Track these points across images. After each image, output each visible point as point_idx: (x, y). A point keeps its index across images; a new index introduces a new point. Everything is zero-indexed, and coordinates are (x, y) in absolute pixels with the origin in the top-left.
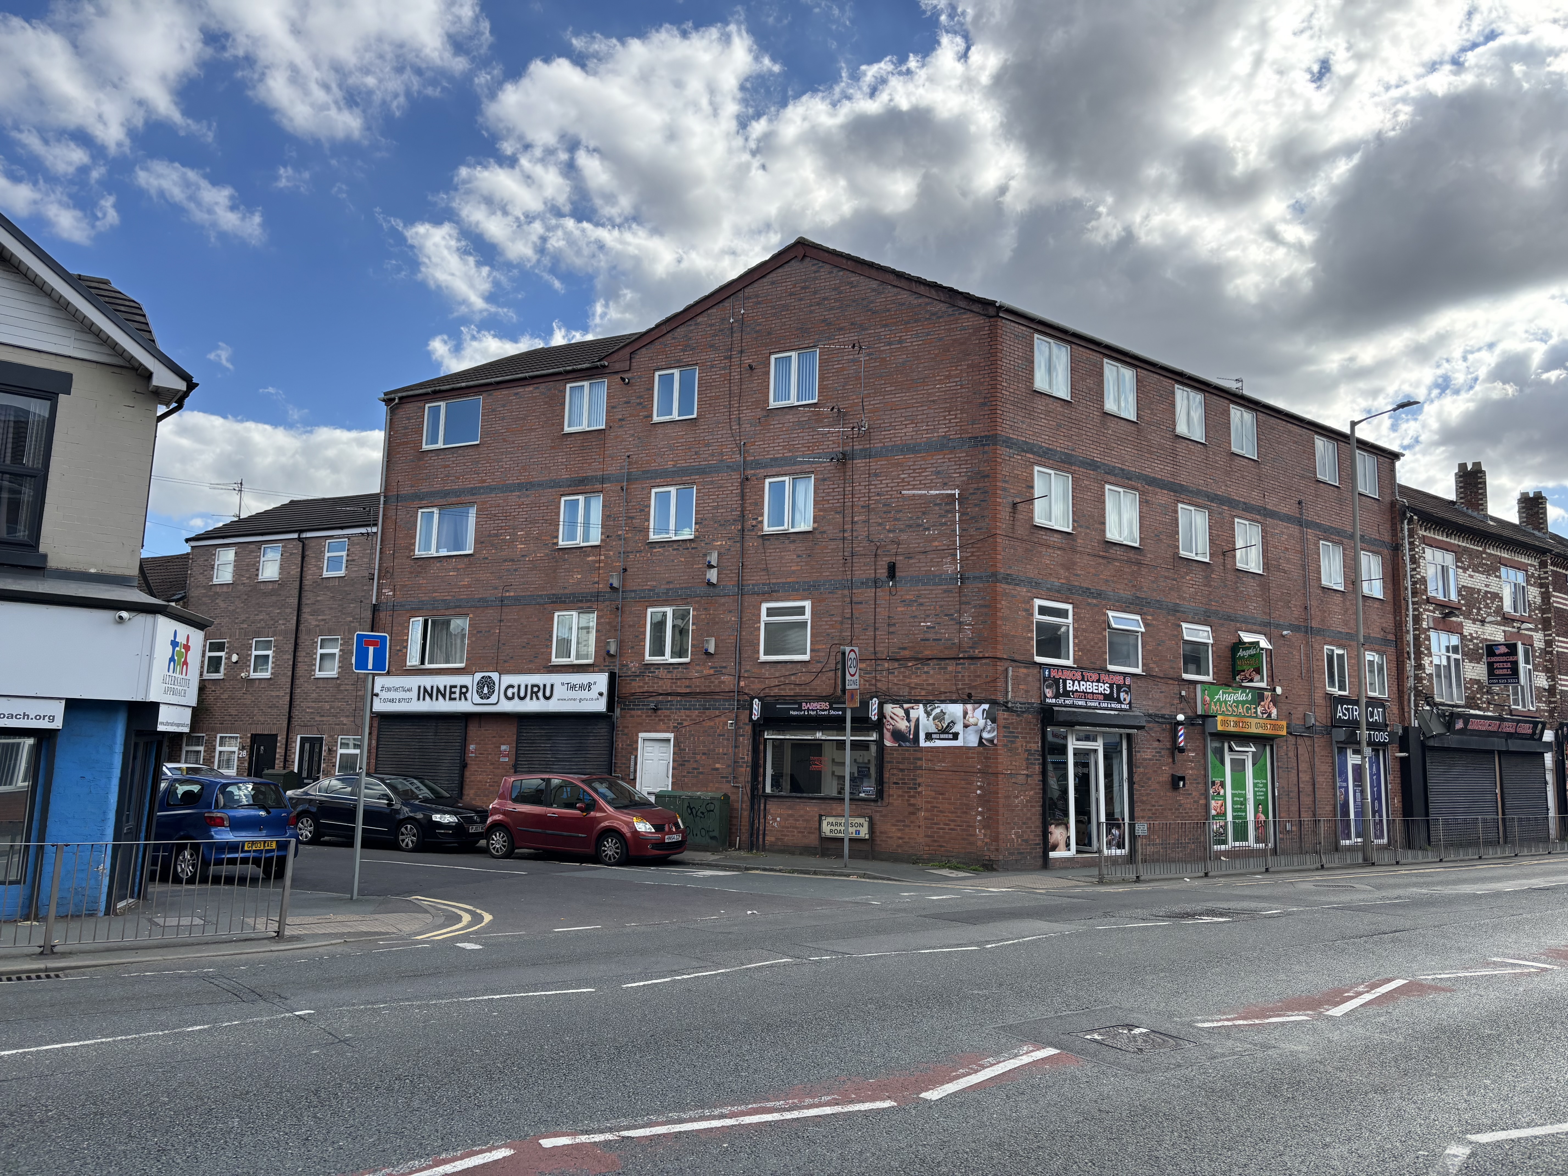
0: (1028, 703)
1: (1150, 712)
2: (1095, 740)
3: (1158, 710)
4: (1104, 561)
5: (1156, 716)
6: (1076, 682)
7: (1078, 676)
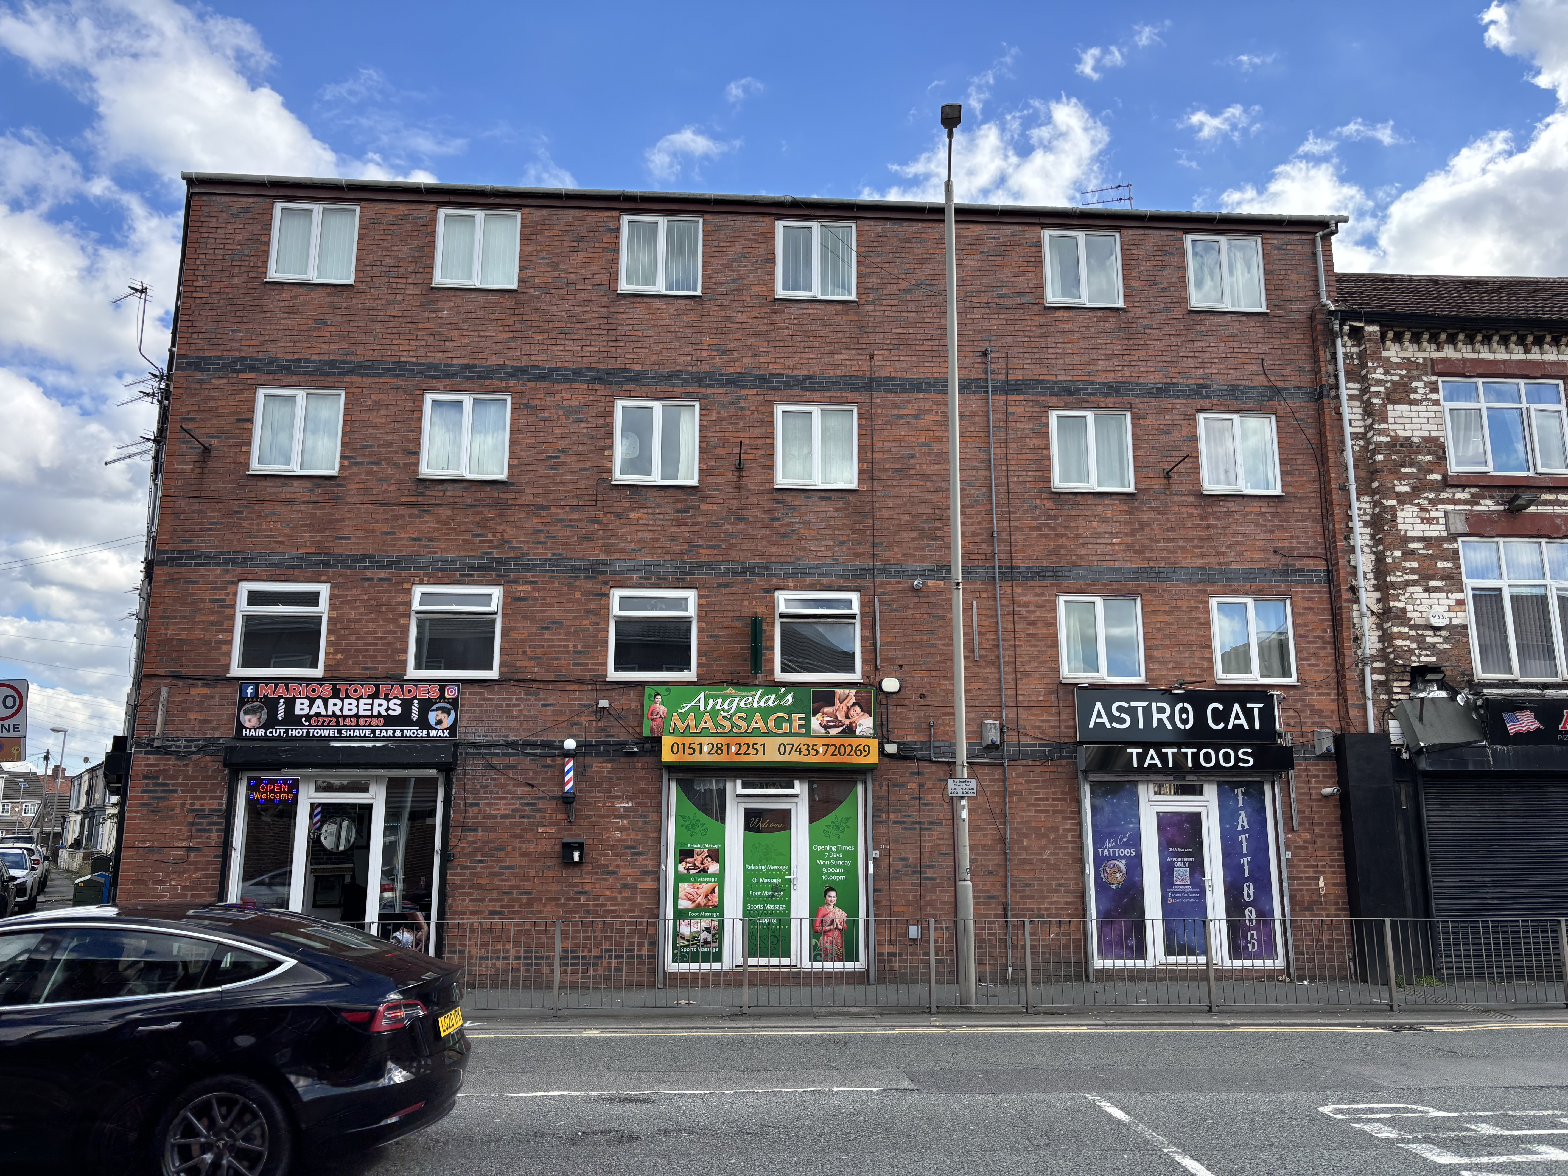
0: (205, 739)
1: (512, 738)
2: (366, 789)
3: (536, 735)
4: (415, 510)
5: (526, 744)
6: (319, 702)
7: (327, 690)
